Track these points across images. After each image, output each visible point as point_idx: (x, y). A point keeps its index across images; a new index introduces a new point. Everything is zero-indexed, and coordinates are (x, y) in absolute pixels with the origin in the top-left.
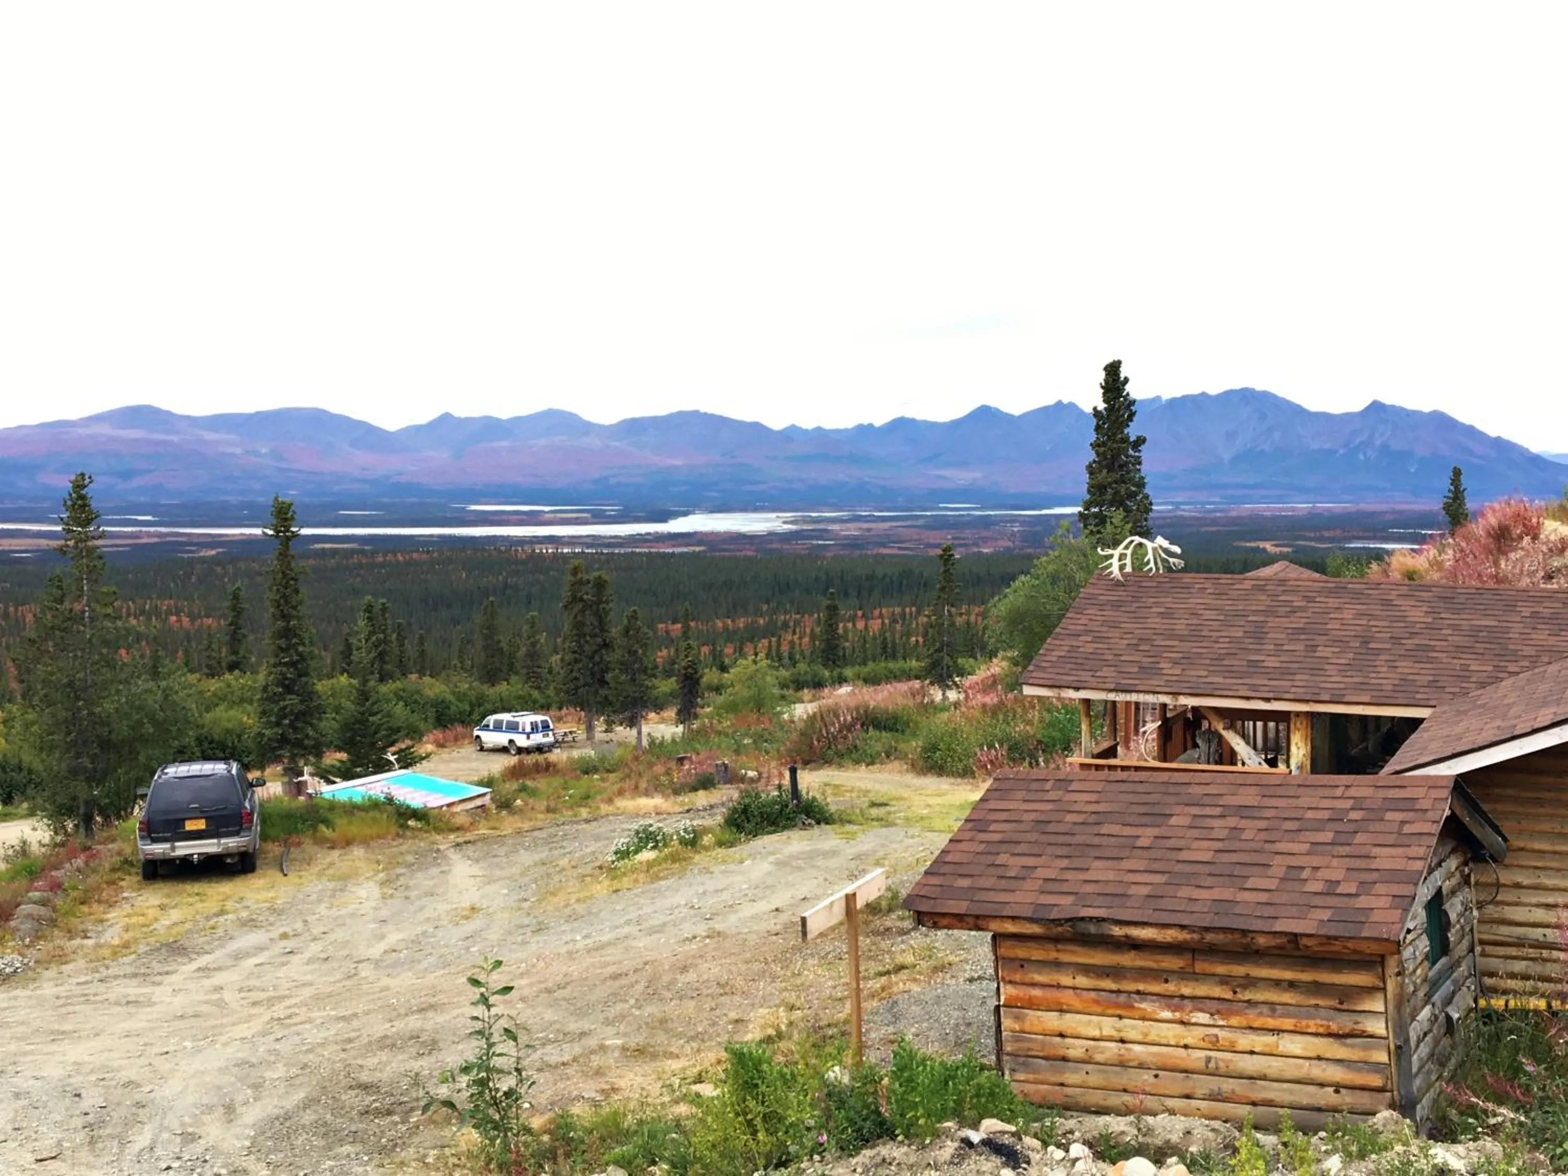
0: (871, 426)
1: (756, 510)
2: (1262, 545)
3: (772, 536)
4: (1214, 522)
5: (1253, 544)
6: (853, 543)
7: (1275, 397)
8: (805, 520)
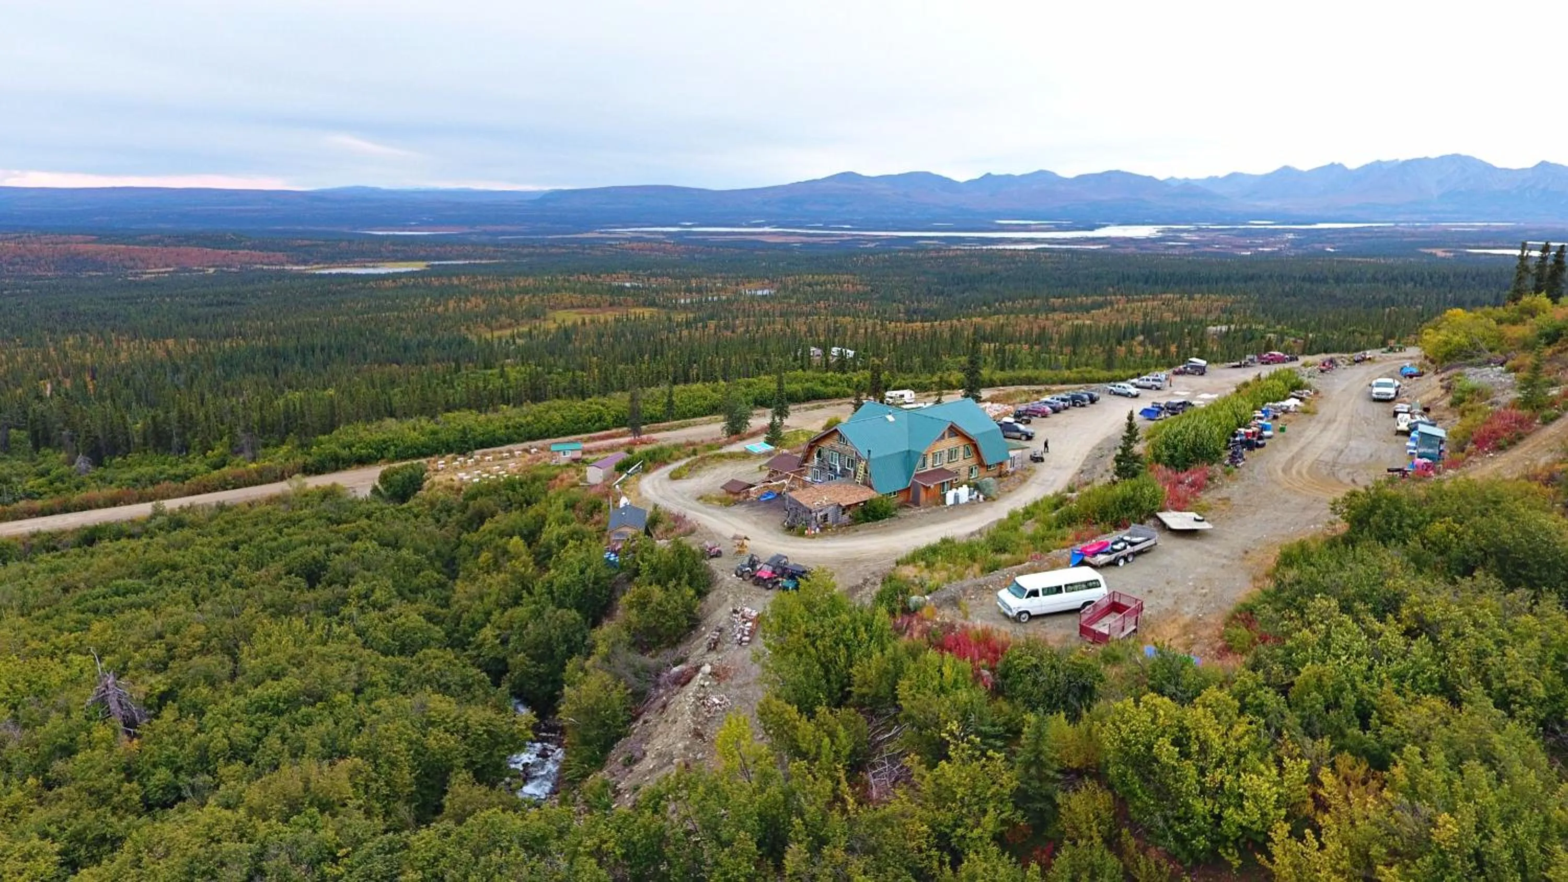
0: (1216, 177)
1: (1143, 224)
2: (1434, 251)
3: (1148, 240)
4: (1413, 235)
5: (1429, 251)
6: (1193, 245)
7: (1474, 159)
8: (1170, 230)
